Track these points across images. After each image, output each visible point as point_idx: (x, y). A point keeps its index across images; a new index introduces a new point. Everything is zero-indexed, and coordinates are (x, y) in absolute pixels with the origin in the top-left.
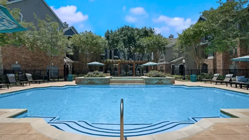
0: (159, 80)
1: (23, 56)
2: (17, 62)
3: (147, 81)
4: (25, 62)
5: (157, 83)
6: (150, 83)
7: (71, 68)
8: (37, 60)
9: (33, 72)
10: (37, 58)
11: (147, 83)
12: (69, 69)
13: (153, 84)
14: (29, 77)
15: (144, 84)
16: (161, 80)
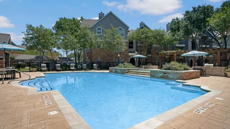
0: (164, 73)
1: (102, 54)
2: (99, 58)
3: (152, 74)
4: (103, 57)
5: (162, 77)
6: (155, 76)
7: (137, 61)
8: (110, 56)
9: (99, 63)
10: (110, 55)
11: (152, 76)
12: (136, 61)
13: (158, 78)
14: (95, 66)
15: (150, 76)
16: (166, 74)
